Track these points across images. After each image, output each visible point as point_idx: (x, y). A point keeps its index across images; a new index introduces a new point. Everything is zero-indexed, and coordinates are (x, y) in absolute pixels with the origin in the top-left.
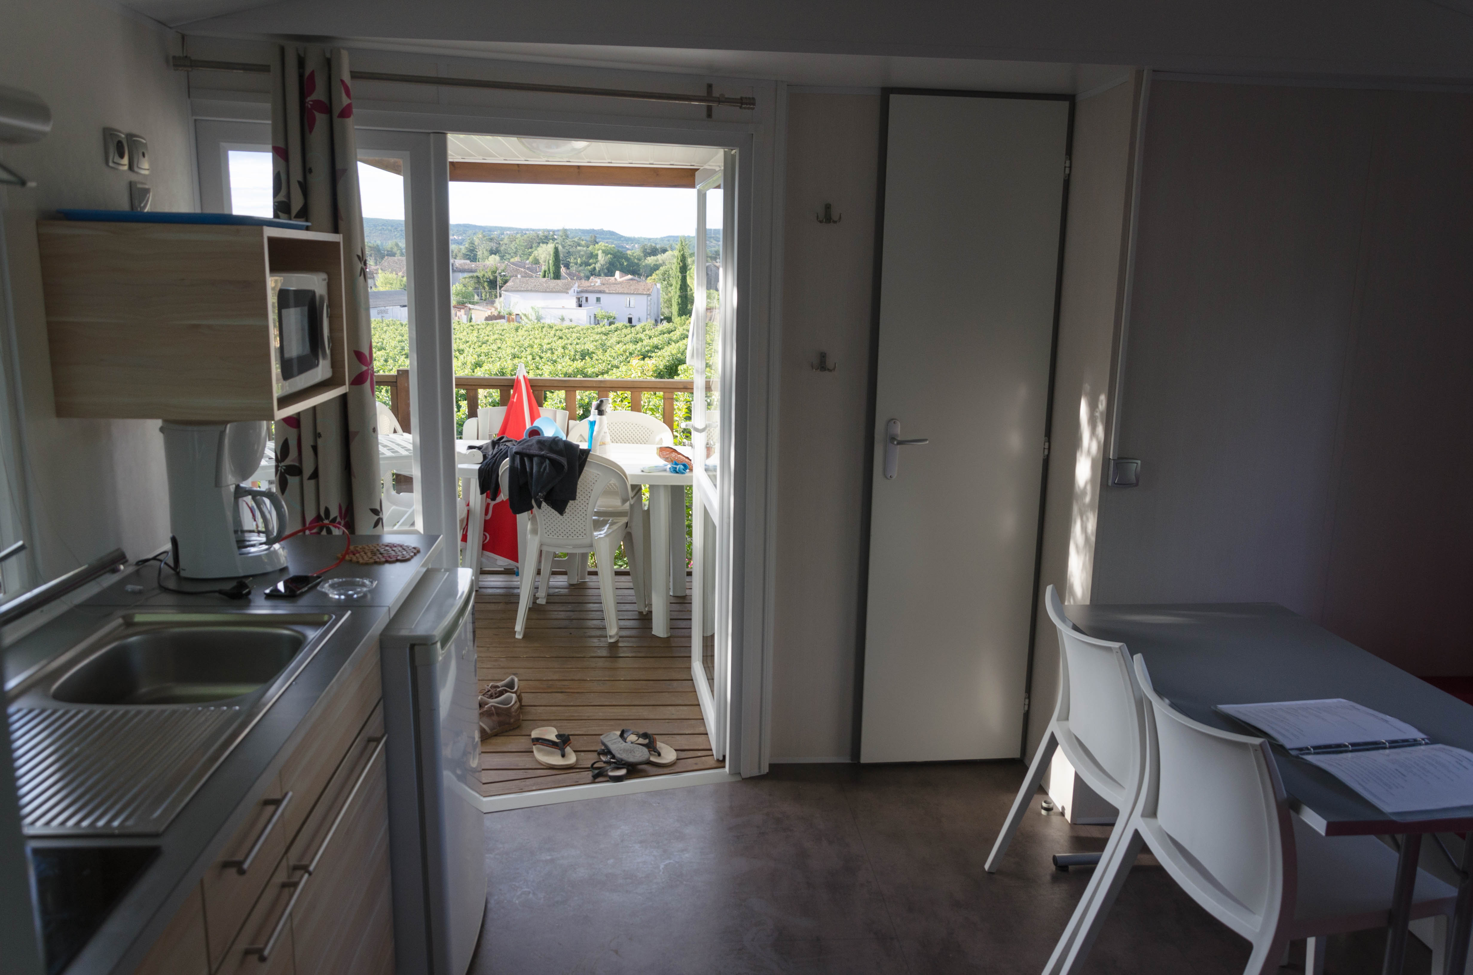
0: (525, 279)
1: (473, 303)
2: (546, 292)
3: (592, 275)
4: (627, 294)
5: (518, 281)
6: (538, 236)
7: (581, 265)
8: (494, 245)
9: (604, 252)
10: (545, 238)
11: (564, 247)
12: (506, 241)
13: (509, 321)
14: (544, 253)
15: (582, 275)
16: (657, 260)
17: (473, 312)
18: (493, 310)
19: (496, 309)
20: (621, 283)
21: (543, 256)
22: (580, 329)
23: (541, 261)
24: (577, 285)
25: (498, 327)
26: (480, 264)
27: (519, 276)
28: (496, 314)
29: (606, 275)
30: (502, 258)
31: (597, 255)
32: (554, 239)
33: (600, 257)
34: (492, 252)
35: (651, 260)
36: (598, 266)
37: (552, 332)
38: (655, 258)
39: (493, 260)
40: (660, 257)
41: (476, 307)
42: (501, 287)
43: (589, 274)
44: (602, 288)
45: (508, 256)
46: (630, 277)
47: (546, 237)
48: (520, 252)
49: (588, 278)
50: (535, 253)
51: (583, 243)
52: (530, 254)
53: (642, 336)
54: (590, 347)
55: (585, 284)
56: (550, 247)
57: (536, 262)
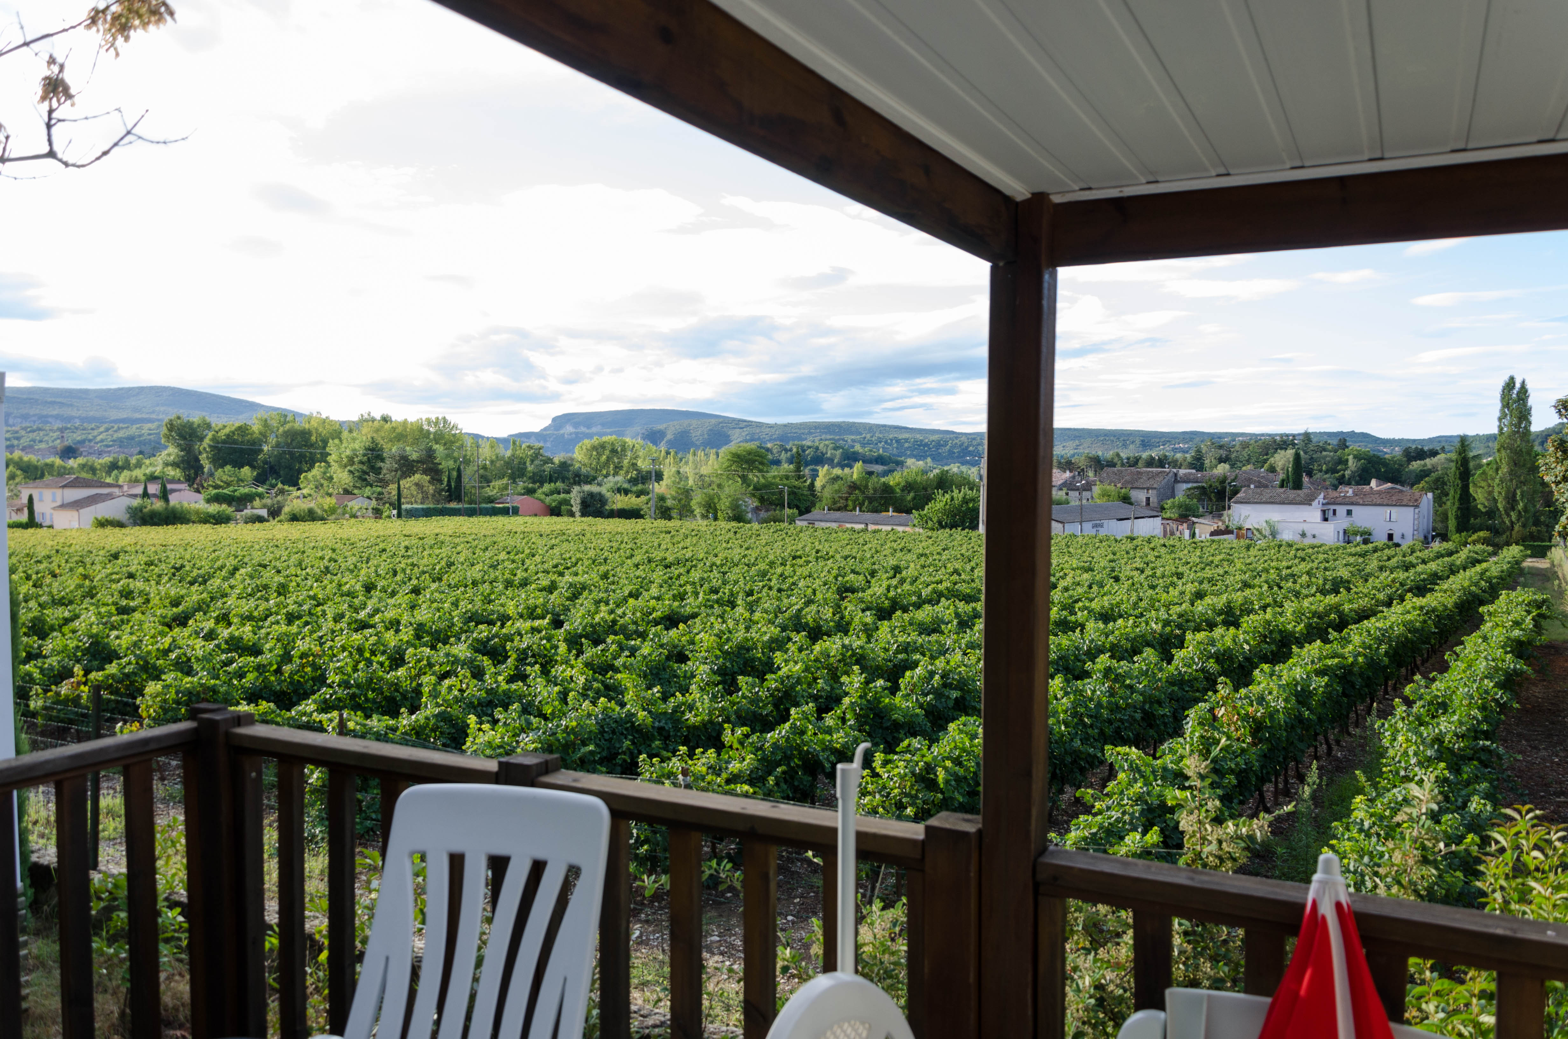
0: (1259, 490)
1: (1197, 517)
2: (1283, 503)
3: (1341, 484)
4: (1388, 505)
5: (1250, 492)
6: (1275, 441)
7: (1326, 473)
8: (1223, 452)
9: (1355, 457)
10: (1283, 443)
11: (1306, 453)
12: (1237, 448)
13: (1238, 537)
14: (1283, 459)
15: (1328, 483)
16: (1425, 465)
17: (1197, 525)
18: (1220, 524)
19: (1224, 522)
20: (1379, 493)
21: (1280, 464)
22: (1327, 548)
23: (1278, 469)
24: (1322, 496)
25: (1226, 545)
26: (1207, 474)
27: (1252, 486)
28: (1223, 528)
29: (1358, 484)
30: (1232, 466)
31: (1347, 460)
32: (1294, 445)
33: (1350, 463)
34: (1221, 460)
35: (1416, 465)
36: (1348, 473)
37: (1293, 552)
38: (1422, 462)
39: (1222, 469)
40: (1429, 462)
41: (1200, 520)
42: (1230, 499)
43: (1336, 482)
44: (1354, 499)
45: (1239, 464)
46: (1389, 485)
47: (1285, 442)
48: (1253, 460)
49: (1335, 487)
50: (1272, 460)
51: (1330, 447)
52: (1265, 461)
53: (1412, 559)
54: (1344, 573)
55: (1333, 494)
56: (1290, 453)
57: (1272, 469)
